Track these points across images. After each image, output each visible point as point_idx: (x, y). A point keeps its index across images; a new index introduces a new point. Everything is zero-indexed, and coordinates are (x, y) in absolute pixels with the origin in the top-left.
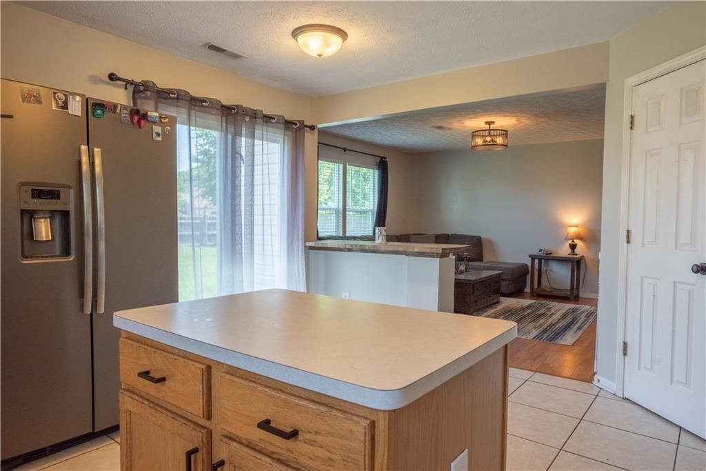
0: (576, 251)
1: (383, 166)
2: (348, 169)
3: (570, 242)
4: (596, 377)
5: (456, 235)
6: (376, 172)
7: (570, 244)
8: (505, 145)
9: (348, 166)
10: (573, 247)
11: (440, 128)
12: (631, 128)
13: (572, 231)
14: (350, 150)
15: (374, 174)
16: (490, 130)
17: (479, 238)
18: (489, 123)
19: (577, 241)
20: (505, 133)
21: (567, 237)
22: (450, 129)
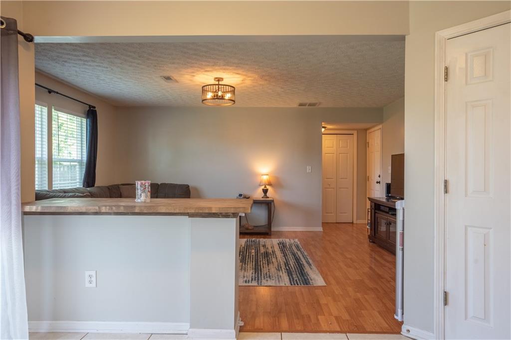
0: (268, 194)
1: (91, 114)
2: (53, 113)
3: (263, 187)
4: (404, 328)
5: (165, 184)
6: (84, 120)
7: (263, 190)
8: (233, 101)
9: (53, 110)
10: (265, 191)
11: (168, 78)
12: (446, 80)
13: (265, 178)
14: (57, 93)
15: (81, 122)
16: (218, 85)
17: (188, 186)
18: (219, 79)
19: (268, 187)
20: (233, 90)
21: (261, 183)
22: (176, 81)
